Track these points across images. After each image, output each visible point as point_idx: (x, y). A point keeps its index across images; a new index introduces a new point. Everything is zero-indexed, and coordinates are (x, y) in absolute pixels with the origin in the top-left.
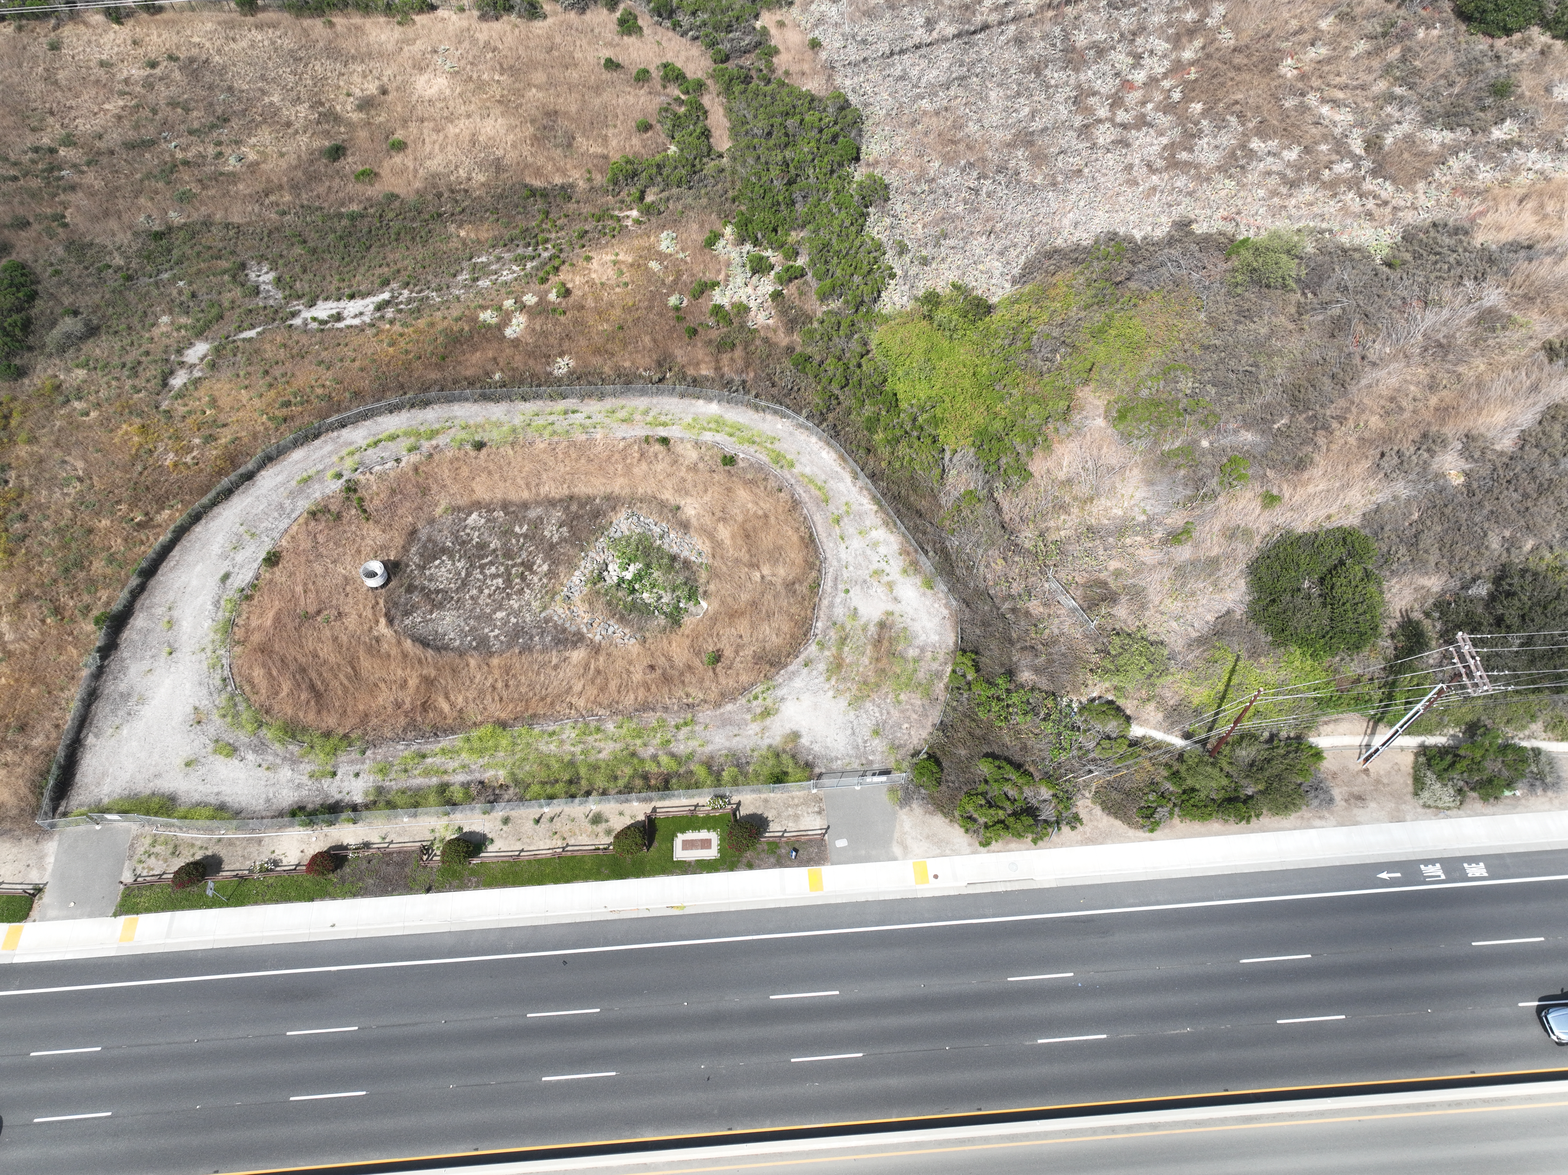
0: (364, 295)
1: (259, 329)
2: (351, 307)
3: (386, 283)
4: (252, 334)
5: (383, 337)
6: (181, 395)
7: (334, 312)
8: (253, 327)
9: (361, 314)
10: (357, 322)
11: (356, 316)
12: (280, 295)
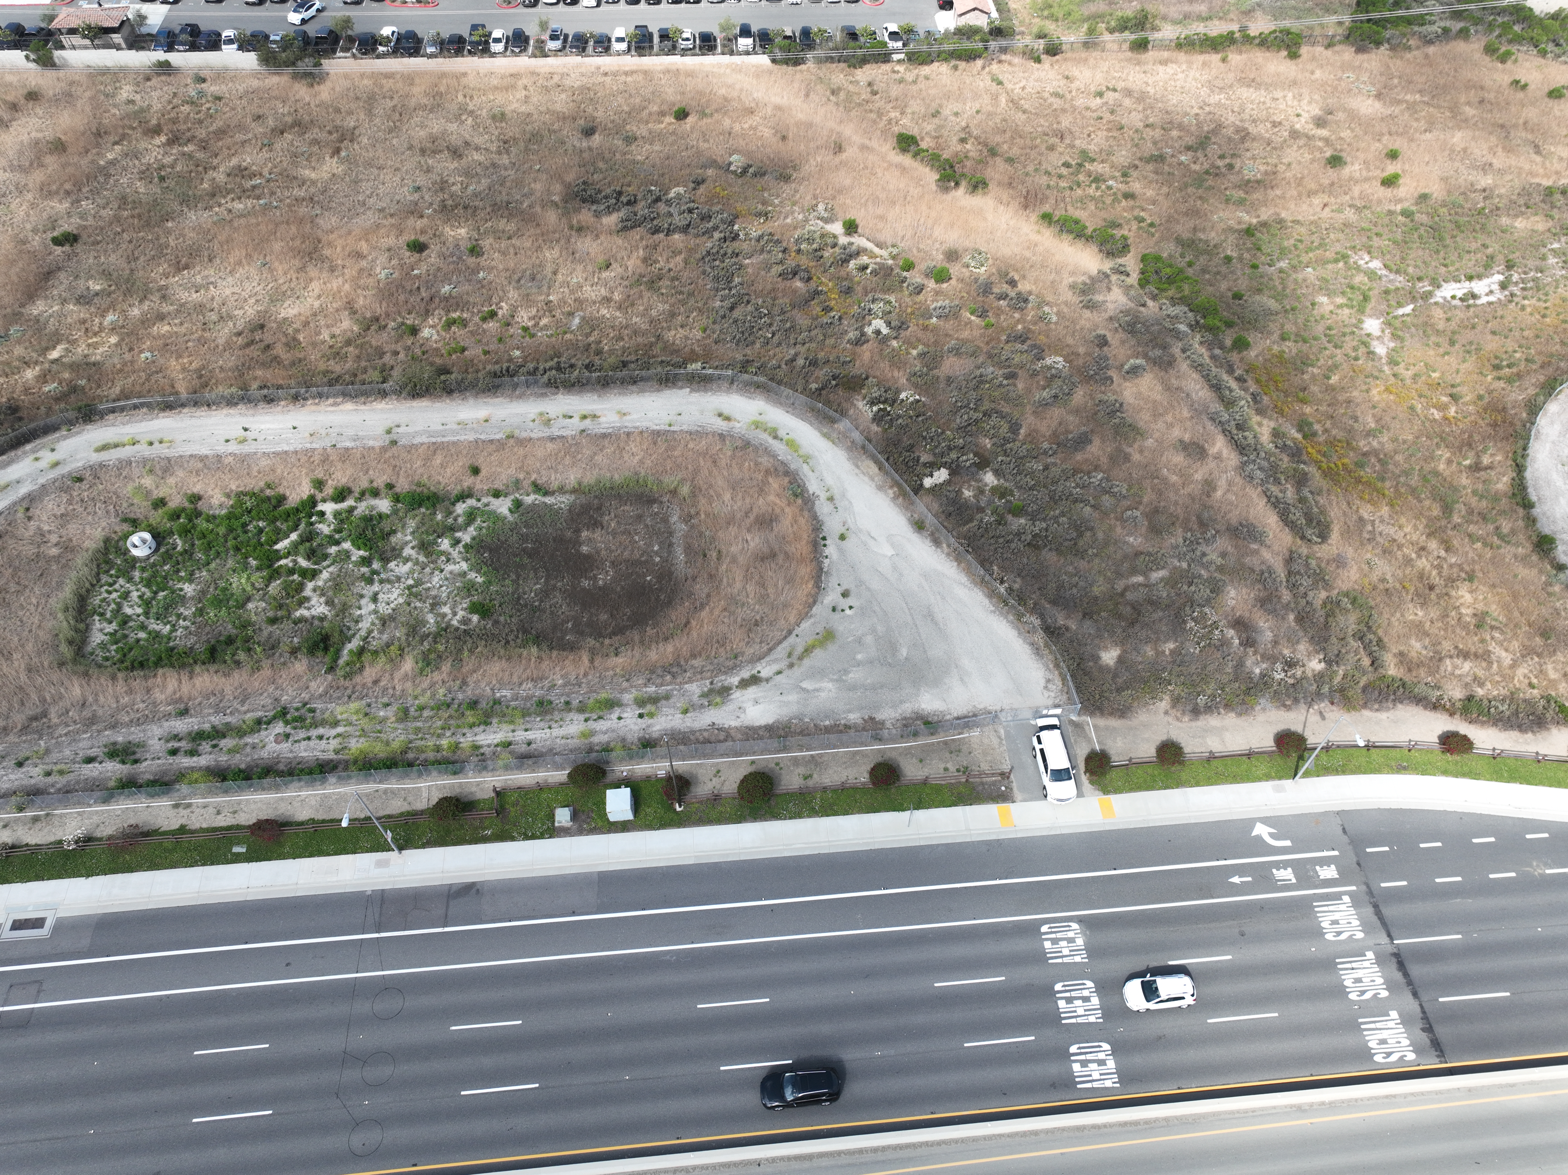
0: (1480, 277)
1: (1411, 306)
2: (1479, 287)
3: (1487, 267)
4: (1408, 309)
5: (1529, 310)
6: (1393, 362)
7: (1465, 291)
8: (1400, 305)
9: (1491, 292)
10: (1492, 298)
11: (1487, 295)
12: (1401, 279)
